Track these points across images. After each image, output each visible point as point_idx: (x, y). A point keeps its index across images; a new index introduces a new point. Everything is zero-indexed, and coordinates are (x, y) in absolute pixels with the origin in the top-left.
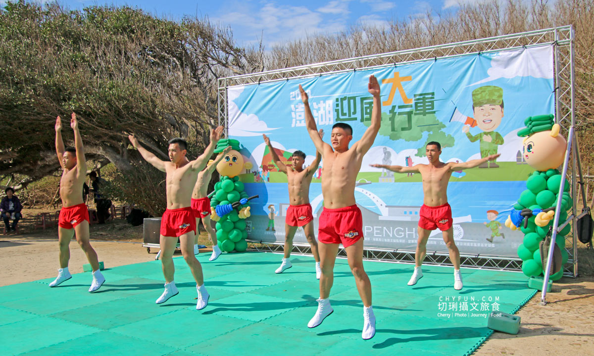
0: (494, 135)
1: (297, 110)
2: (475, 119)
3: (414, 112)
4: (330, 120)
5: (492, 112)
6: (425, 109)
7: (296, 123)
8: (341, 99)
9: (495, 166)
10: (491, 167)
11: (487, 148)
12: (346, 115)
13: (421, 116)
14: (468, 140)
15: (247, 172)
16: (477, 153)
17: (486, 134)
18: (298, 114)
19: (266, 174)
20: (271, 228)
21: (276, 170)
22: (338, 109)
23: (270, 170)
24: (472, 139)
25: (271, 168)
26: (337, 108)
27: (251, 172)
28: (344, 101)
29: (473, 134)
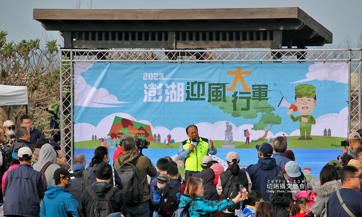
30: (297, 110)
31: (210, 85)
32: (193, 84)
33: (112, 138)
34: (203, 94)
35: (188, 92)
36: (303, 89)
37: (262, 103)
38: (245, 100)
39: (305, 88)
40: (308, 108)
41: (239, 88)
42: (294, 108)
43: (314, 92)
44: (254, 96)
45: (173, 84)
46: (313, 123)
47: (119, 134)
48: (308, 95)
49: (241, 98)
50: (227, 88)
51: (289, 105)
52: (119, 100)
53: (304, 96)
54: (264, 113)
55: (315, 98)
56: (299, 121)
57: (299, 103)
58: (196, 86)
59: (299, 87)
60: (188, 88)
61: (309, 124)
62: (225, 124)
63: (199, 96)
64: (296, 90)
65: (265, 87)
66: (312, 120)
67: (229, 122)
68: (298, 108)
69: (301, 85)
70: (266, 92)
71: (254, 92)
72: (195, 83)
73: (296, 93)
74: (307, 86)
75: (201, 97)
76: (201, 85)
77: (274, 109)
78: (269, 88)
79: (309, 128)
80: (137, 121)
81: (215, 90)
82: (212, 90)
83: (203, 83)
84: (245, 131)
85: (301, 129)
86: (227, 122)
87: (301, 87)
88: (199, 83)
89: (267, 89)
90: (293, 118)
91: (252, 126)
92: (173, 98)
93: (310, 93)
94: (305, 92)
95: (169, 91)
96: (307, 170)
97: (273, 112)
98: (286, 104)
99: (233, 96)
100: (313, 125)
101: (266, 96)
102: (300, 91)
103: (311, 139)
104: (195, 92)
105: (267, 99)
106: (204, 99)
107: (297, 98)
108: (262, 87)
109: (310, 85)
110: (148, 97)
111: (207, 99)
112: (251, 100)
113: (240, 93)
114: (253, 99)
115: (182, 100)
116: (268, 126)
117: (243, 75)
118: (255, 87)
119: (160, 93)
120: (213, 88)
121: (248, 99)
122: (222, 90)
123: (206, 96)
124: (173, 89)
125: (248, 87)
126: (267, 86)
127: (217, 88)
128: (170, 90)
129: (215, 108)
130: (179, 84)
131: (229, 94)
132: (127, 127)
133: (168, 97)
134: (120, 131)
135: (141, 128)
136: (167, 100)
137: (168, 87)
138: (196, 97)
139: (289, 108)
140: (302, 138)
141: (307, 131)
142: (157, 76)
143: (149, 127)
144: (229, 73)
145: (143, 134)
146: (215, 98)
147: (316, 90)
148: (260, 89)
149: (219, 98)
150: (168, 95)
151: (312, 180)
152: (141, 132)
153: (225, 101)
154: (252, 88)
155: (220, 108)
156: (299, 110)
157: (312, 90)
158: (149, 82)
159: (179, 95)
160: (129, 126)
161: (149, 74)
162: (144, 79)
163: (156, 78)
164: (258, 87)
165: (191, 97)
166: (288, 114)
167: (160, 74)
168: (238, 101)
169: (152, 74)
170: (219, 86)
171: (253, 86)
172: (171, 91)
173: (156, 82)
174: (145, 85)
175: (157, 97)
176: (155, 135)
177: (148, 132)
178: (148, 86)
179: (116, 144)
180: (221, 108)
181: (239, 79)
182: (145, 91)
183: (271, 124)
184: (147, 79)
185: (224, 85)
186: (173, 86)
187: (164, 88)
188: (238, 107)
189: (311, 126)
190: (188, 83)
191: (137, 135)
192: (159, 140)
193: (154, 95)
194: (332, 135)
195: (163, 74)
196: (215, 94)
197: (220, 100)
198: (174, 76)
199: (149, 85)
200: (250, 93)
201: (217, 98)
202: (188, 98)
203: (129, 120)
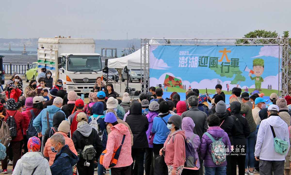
30: (254, 73)
31: (210, 58)
32: (202, 57)
33: (165, 86)
34: (207, 63)
35: (199, 62)
36: (257, 61)
37: (236, 69)
38: (227, 67)
39: (258, 61)
40: (259, 72)
41: (225, 60)
42: (252, 72)
43: (263, 63)
44: (232, 65)
45: (193, 57)
46: (262, 81)
47: (168, 84)
48: (260, 65)
49: (225, 66)
50: (219, 60)
51: (249, 71)
52: (168, 66)
53: (258, 65)
54: (237, 75)
55: (263, 67)
56: (254, 80)
57: (255, 69)
58: (203, 59)
59: (255, 60)
60: (200, 59)
61: (260, 82)
62: (217, 80)
63: (204, 64)
64: (253, 61)
65: (237, 60)
66: (262, 80)
67: (219, 80)
68: (254, 72)
69: (256, 59)
70: (238, 62)
71: (232, 62)
72: (203, 57)
73: (253, 63)
74: (259, 60)
75: (206, 65)
76: (206, 58)
77: (242, 73)
78: (240, 61)
79: (260, 84)
80: (176, 77)
81: (213, 61)
82: (211, 61)
83: (207, 57)
84: (227, 84)
85: (255, 84)
86: (218, 79)
87: (256, 60)
88: (205, 57)
89: (238, 61)
90: (251, 78)
91: (230, 82)
92: (193, 65)
93: (261, 63)
94: (258, 63)
95: (191, 61)
97: (241, 74)
98: (248, 70)
99: (221, 64)
100: (262, 82)
101: (238, 65)
102: (255, 62)
103: (261, 90)
104: (203, 62)
105: (238, 67)
106: (207, 66)
107: (254, 67)
108: (236, 60)
109: (261, 59)
110: (181, 64)
111: (208, 66)
112: (230, 67)
113: (225, 63)
114: (231, 67)
115: (197, 66)
116: (239, 82)
117: (227, 53)
118: (233, 60)
119: (186, 62)
120: (212, 60)
121: (229, 66)
122: (216, 61)
123: (208, 65)
124: (193, 60)
125: (229, 60)
126: (238, 59)
127: (214, 60)
128: (191, 60)
129: (211, 71)
130: (196, 57)
131: (219, 64)
132: (171, 80)
133: (190, 65)
134: (168, 83)
135: (177, 82)
136: (189, 67)
137: (190, 59)
138: (203, 65)
139: (249, 72)
140: (256, 90)
141: (259, 86)
142: (186, 53)
143: (181, 80)
144: (220, 51)
145: (178, 84)
146: (212, 65)
147: (264, 62)
148: (235, 61)
149: (214, 65)
150: (190, 64)
152: (177, 83)
153: (217, 67)
154: (231, 60)
155: (214, 71)
156: (255, 74)
157: (262, 62)
158: (182, 56)
159: (195, 64)
160: (172, 80)
161: (182, 52)
162: (180, 54)
163: (185, 54)
164: (234, 60)
165: (201, 65)
166: (249, 75)
167: (187, 52)
168: (224, 67)
170: (215, 59)
171: (232, 59)
172: (192, 61)
173: (185, 56)
174: (180, 58)
175: (185, 64)
176: (183, 85)
177: (180, 84)
178: (181, 58)
179: (167, 90)
180: (215, 71)
181: (225, 55)
182: (180, 61)
183: (240, 81)
184: (181, 54)
185: (217, 58)
186: (193, 58)
187: (188, 60)
188: (224, 71)
189: (261, 83)
190: (200, 57)
191: (176, 85)
192: (185, 88)
193: (184, 63)
194: (272, 89)
195: (188, 52)
196: (212, 63)
197: (215, 67)
198: (193, 53)
199: (182, 58)
200: (229, 63)
201: (213, 65)
202: (199, 66)
203: (172, 77)
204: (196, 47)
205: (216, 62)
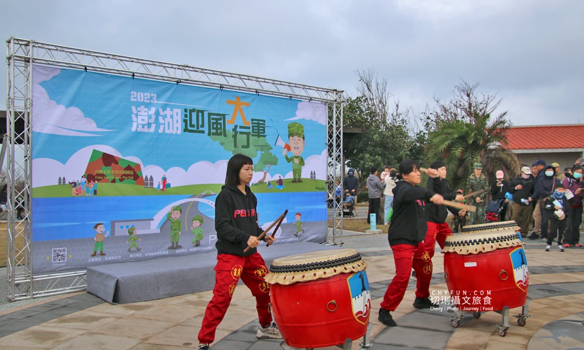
0: (300, 158)
1: (139, 113)
2: (290, 145)
3: (251, 133)
4: (177, 130)
5: (298, 141)
6: (259, 133)
7: (138, 127)
8: (190, 110)
9: (300, 181)
10: (298, 182)
11: (296, 168)
12: (194, 127)
13: (257, 137)
14: (286, 161)
15: (60, 182)
16: (291, 171)
17: (296, 157)
18: (140, 118)
19: (92, 185)
20: (98, 252)
21: (107, 181)
22: (187, 120)
23: (99, 180)
24: (289, 160)
25: (100, 178)
26: (186, 118)
27: (67, 183)
28: (193, 113)
29: (289, 157)
30: (290, 150)
31: (210, 114)
32: (192, 111)
33: (89, 181)
34: (203, 126)
35: (185, 121)
36: (294, 128)
37: (261, 141)
38: (245, 136)
39: (296, 127)
40: (298, 148)
41: (239, 122)
42: (288, 147)
43: (303, 131)
44: (253, 132)
45: (168, 109)
46: (303, 164)
47: (98, 175)
48: (298, 135)
49: (241, 133)
50: (228, 120)
51: (284, 145)
52: (98, 127)
53: (295, 135)
54: (263, 152)
55: (304, 138)
56: (292, 162)
57: (292, 143)
58: (194, 115)
59: (291, 125)
60: (186, 116)
61: (300, 166)
63: (198, 128)
64: (289, 128)
65: (262, 122)
66: (302, 162)
68: (291, 148)
69: (292, 123)
70: (264, 127)
71: (253, 126)
72: (194, 110)
73: (289, 131)
74: (297, 125)
75: (201, 129)
76: (200, 114)
77: (272, 148)
78: (267, 124)
79: (300, 170)
80: (124, 157)
81: (215, 121)
82: (212, 121)
83: (202, 112)
85: (293, 171)
88: (198, 111)
89: (264, 124)
90: (287, 158)
92: (169, 129)
93: (300, 132)
94: (296, 131)
95: (164, 119)
96: (298, 216)
97: (271, 151)
98: (281, 143)
99: (233, 130)
100: (302, 167)
101: (264, 133)
102: (292, 129)
104: (194, 122)
105: (265, 136)
106: (203, 132)
107: (290, 137)
108: (260, 122)
109: (300, 124)
110: (138, 124)
111: (207, 132)
112: (250, 136)
113: (241, 127)
114: (253, 135)
115: (180, 132)
116: (267, 167)
117: (242, 107)
118: (254, 122)
119: (152, 121)
120: (213, 119)
121: (248, 134)
122: (222, 121)
123: (206, 129)
124: (169, 116)
125: (248, 121)
126: (264, 121)
127: (217, 120)
128: (165, 117)
129: (214, 143)
130: (175, 110)
131: (229, 128)
132: (110, 165)
133: (162, 127)
134: (101, 172)
135: (129, 168)
136: (161, 131)
137: (162, 113)
138: (195, 129)
139: (284, 147)
140: (294, 181)
141: (298, 173)
142: (149, 98)
143: (139, 165)
144: (229, 102)
145: (131, 175)
146: (214, 131)
147: (304, 130)
148: (258, 124)
149: (219, 131)
150: (162, 124)
151: (302, 225)
152: (128, 172)
153: (225, 135)
154: (251, 122)
155: (220, 143)
156: (292, 151)
157: (301, 129)
158: (138, 104)
159: (176, 125)
160: (113, 164)
161: (139, 93)
162: (132, 100)
163: (147, 99)
164: (256, 122)
165: (189, 128)
166: (283, 154)
167: (152, 95)
168: (239, 136)
169: (142, 94)
170: (219, 117)
171: (252, 120)
172: (166, 119)
173: (148, 106)
174: (133, 108)
175: (149, 125)
176: (146, 177)
177: (138, 173)
178: (137, 109)
179: (94, 190)
180: (222, 144)
181: (239, 110)
182: (134, 117)
183: (269, 165)
184: (135, 100)
185: (224, 116)
186: (168, 112)
187: (157, 114)
188: (239, 144)
189: (301, 168)
190: (186, 110)
191: (124, 177)
192: (152, 184)
193: (146, 122)
194: (317, 178)
195: (155, 95)
196: (215, 126)
197: (220, 134)
198: (169, 99)
199: (139, 109)
200: (249, 128)
201: (217, 131)
202: (186, 130)
203: (113, 156)
204: (174, 88)
205: (221, 123)
